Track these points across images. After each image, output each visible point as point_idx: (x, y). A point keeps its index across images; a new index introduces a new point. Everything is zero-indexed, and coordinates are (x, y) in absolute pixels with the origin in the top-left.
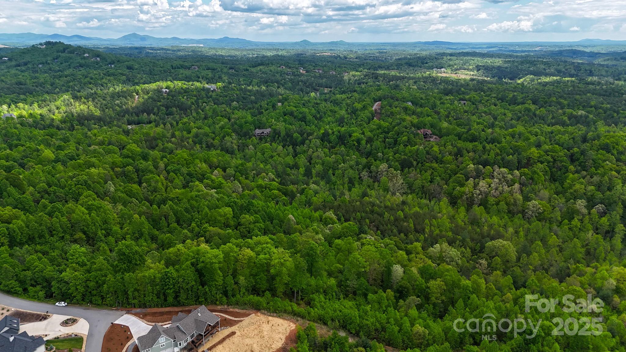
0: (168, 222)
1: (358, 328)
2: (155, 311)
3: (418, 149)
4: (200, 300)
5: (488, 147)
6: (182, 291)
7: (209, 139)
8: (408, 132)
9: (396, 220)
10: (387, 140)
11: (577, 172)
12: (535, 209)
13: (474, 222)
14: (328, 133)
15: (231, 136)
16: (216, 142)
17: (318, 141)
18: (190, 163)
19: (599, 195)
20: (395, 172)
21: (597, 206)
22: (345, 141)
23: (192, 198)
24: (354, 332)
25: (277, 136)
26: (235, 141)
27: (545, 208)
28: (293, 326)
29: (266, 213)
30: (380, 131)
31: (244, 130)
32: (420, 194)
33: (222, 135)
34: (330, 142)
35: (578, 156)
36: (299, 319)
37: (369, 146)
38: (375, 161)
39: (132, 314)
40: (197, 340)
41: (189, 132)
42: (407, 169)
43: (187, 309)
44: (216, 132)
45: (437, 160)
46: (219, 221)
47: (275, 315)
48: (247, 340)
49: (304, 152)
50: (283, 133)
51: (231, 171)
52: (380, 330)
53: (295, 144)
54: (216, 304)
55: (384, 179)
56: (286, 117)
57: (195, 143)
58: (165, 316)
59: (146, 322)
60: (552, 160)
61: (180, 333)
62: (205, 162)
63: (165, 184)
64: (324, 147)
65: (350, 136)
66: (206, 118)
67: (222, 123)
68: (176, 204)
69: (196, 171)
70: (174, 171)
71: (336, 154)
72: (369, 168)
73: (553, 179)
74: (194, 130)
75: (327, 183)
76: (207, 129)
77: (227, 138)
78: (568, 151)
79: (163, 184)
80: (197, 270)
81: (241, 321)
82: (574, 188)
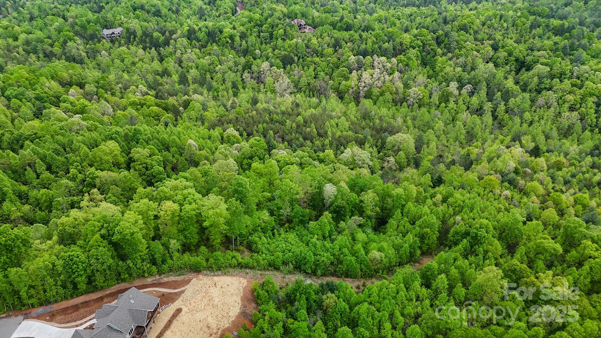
0: (36, 172)
1: (313, 267)
2: (65, 306)
3: (297, 43)
4: (122, 277)
5: (365, 35)
6: (97, 274)
7: (46, 46)
8: (283, 24)
9: (298, 126)
10: (262, 34)
11: (444, 54)
12: (416, 96)
13: (366, 116)
14: (194, 29)
15: (74, 40)
16: (57, 49)
17: (185, 41)
18: (35, 84)
19: (466, 76)
20: (278, 70)
21: (466, 87)
22: (217, 39)
23: (55, 132)
24: (310, 272)
25: (132, 36)
26: (81, 47)
27: (424, 94)
28: (244, 282)
29: (158, 140)
30: (252, 24)
31: (90, 32)
32: (307, 93)
33: (62, 40)
34: (199, 40)
35: (443, 38)
36: (248, 271)
37: (244, 42)
38: (254, 60)
39: (34, 318)
40: (137, 334)
41: (16, 39)
42: (289, 65)
43: (108, 292)
44: (54, 37)
45: (316, 53)
46: (107, 162)
47: (220, 273)
48: (198, 315)
49: (171, 54)
50: (139, 33)
51: (90, 88)
52: (336, 262)
53: (156, 45)
54: (143, 276)
55: (269, 80)
56: (137, 12)
57: (28, 52)
58: (82, 311)
59: (56, 325)
60: (421, 44)
61: (115, 333)
62: (52, 78)
63: (9, 115)
64: (193, 47)
65: (221, 32)
66: (32, 19)
67: (57, 24)
68: (38, 145)
69: (45, 93)
70: (16, 97)
71: (210, 54)
72: (250, 68)
73: (424, 64)
74: (23, 37)
75: (209, 90)
76: (39, 34)
77: (69, 44)
78: (434, 33)
79: (7, 116)
80: (111, 243)
81: (183, 292)
82: (445, 71)
